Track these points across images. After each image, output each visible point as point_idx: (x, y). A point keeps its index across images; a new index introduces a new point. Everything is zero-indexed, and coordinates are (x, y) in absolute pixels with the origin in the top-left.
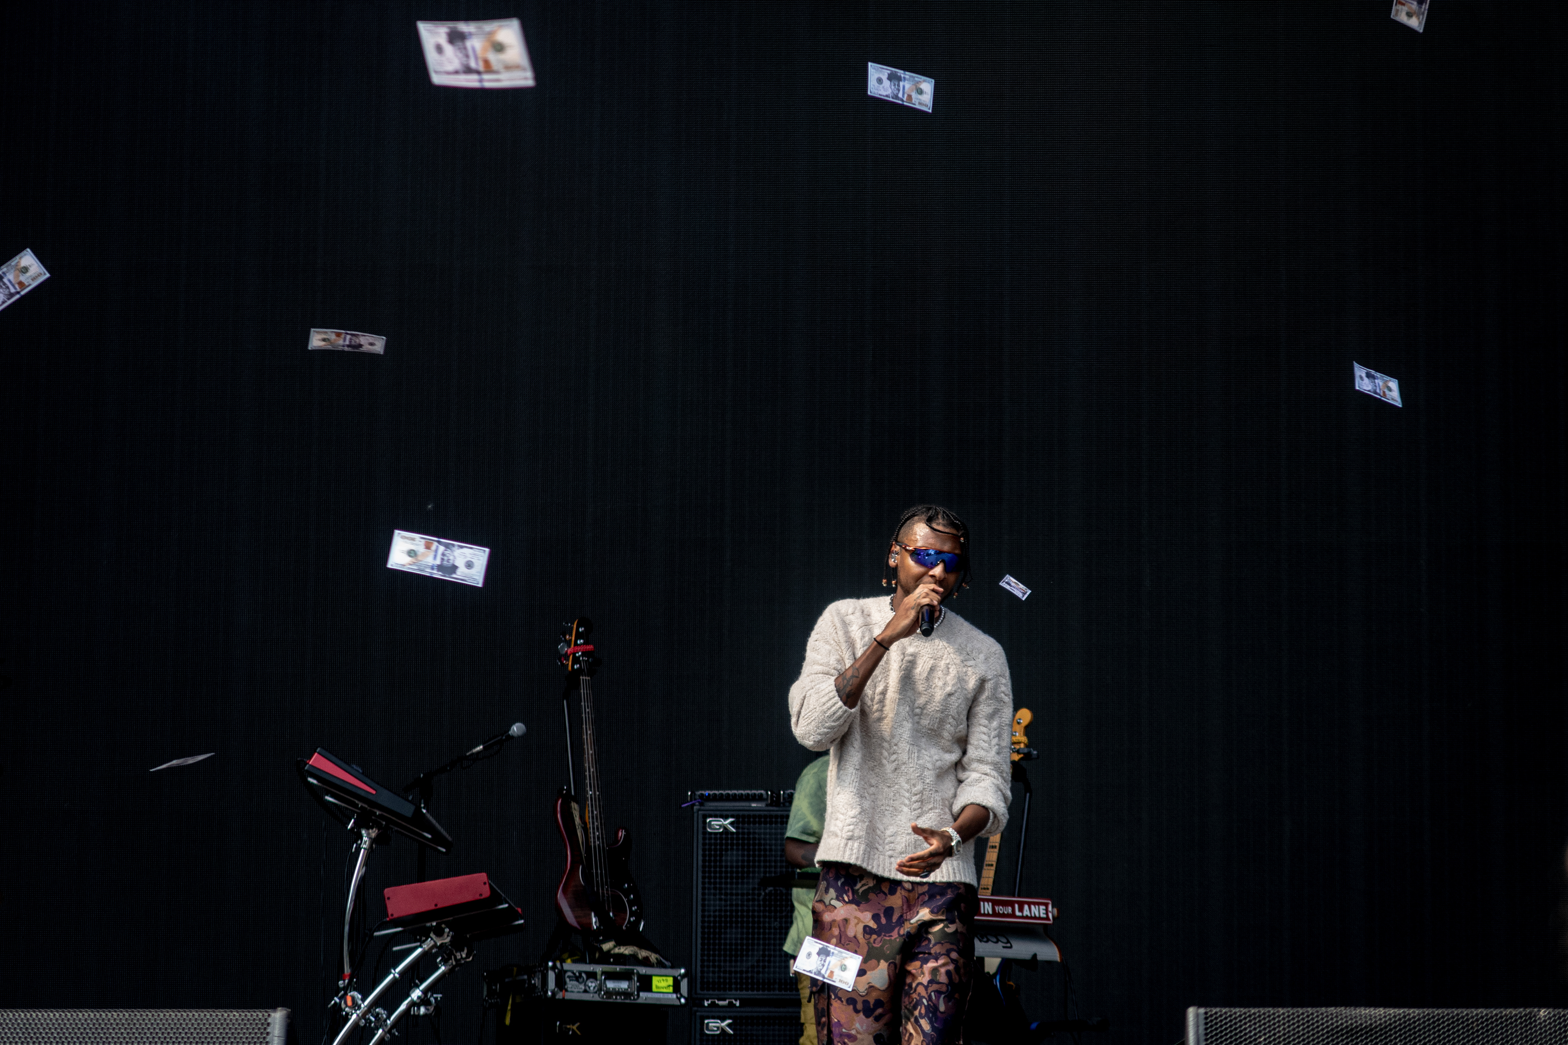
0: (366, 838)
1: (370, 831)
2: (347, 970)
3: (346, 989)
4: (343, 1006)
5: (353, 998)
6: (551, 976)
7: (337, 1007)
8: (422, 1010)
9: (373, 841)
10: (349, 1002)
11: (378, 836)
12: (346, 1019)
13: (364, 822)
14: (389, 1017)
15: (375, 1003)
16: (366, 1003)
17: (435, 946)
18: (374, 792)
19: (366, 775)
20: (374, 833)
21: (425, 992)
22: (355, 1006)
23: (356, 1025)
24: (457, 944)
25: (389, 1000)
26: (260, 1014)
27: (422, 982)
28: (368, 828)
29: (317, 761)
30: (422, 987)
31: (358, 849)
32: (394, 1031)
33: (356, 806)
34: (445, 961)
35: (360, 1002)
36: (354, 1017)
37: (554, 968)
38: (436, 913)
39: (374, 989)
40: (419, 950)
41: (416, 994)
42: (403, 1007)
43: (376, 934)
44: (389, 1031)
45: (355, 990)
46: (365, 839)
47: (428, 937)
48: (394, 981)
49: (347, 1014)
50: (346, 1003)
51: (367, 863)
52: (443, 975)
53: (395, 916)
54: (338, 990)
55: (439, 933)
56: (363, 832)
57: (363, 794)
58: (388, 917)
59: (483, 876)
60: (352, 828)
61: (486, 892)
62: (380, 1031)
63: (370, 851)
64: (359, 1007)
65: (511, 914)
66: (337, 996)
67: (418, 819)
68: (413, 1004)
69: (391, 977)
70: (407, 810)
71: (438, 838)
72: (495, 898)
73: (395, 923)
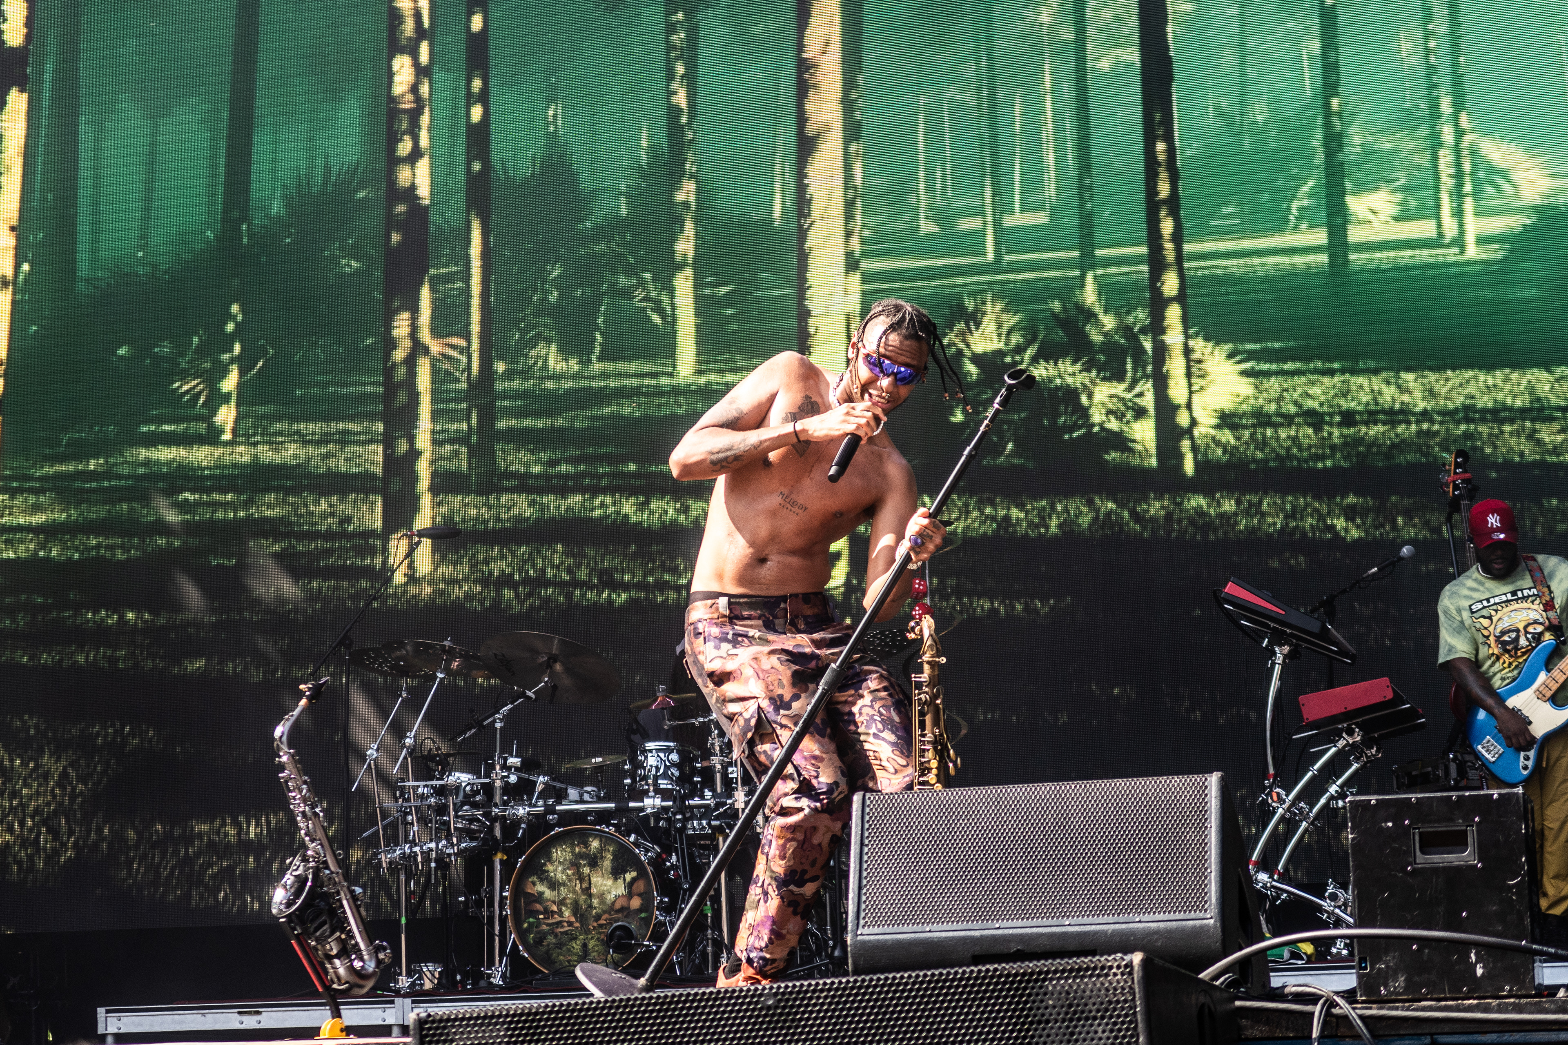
0: (1281, 653)
1: (1283, 648)
2: (1271, 771)
3: (1271, 787)
4: (1270, 801)
5: (1278, 794)
6: (1453, 767)
7: (1265, 802)
8: (1340, 803)
9: (1285, 657)
10: (1275, 798)
11: (1290, 652)
12: (1274, 813)
13: (1279, 638)
14: (1311, 810)
15: (1298, 798)
16: (1291, 797)
17: (1348, 744)
18: (1283, 613)
19: (1276, 598)
20: (1286, 649)
21: (1341, 786)
22: (1281, 801)
23: (1282, 819)
24: (1367, 742)
25: (1311, 793)
26: (1197, 778)
27: (1338, 778)
28: (1280, 645)
29: (1231, 588)
30: (1339, 782)
31: (1273, 664)
32: (1316, 822)
33: (1268, 627)
34: (1357, 759)
35: (1284, 797)
36: (1280, 811)
37: (1454, 760)
38: (1348, 716)
39: (1296, 784)
40: (1333, 750)
41: (1333, 789)
42: (1323, 801)
43: (1294, 737)
44: (1312, 823)
45: (1279, 787)
46: (1278, 655)
47: (1341, 737)
48: (1314, 777)
49: (1274, 808)
50: (1272, 799)
51: (1282, 678)
52: (1356, 771)
53: (1310, 719)
54: (1265, 788)
55: (1350, 733)
56: (1277, 649)
57: (1273, 614)
58: (1303, 720)
59: (1385, 680)
60: (1267, 646)
61: (1390, 695)
62: (1304, 824)
63: (1284, 665)
64: (1284, 801)
65: (1412, 714)
66: (1263, 793)
67: (1324, 635)
68: (1332, 798)
69: (1310, 774)
70: (1315, 627)
71: (1343, 652)
72: (1397, 700)
73: (1310, 726)
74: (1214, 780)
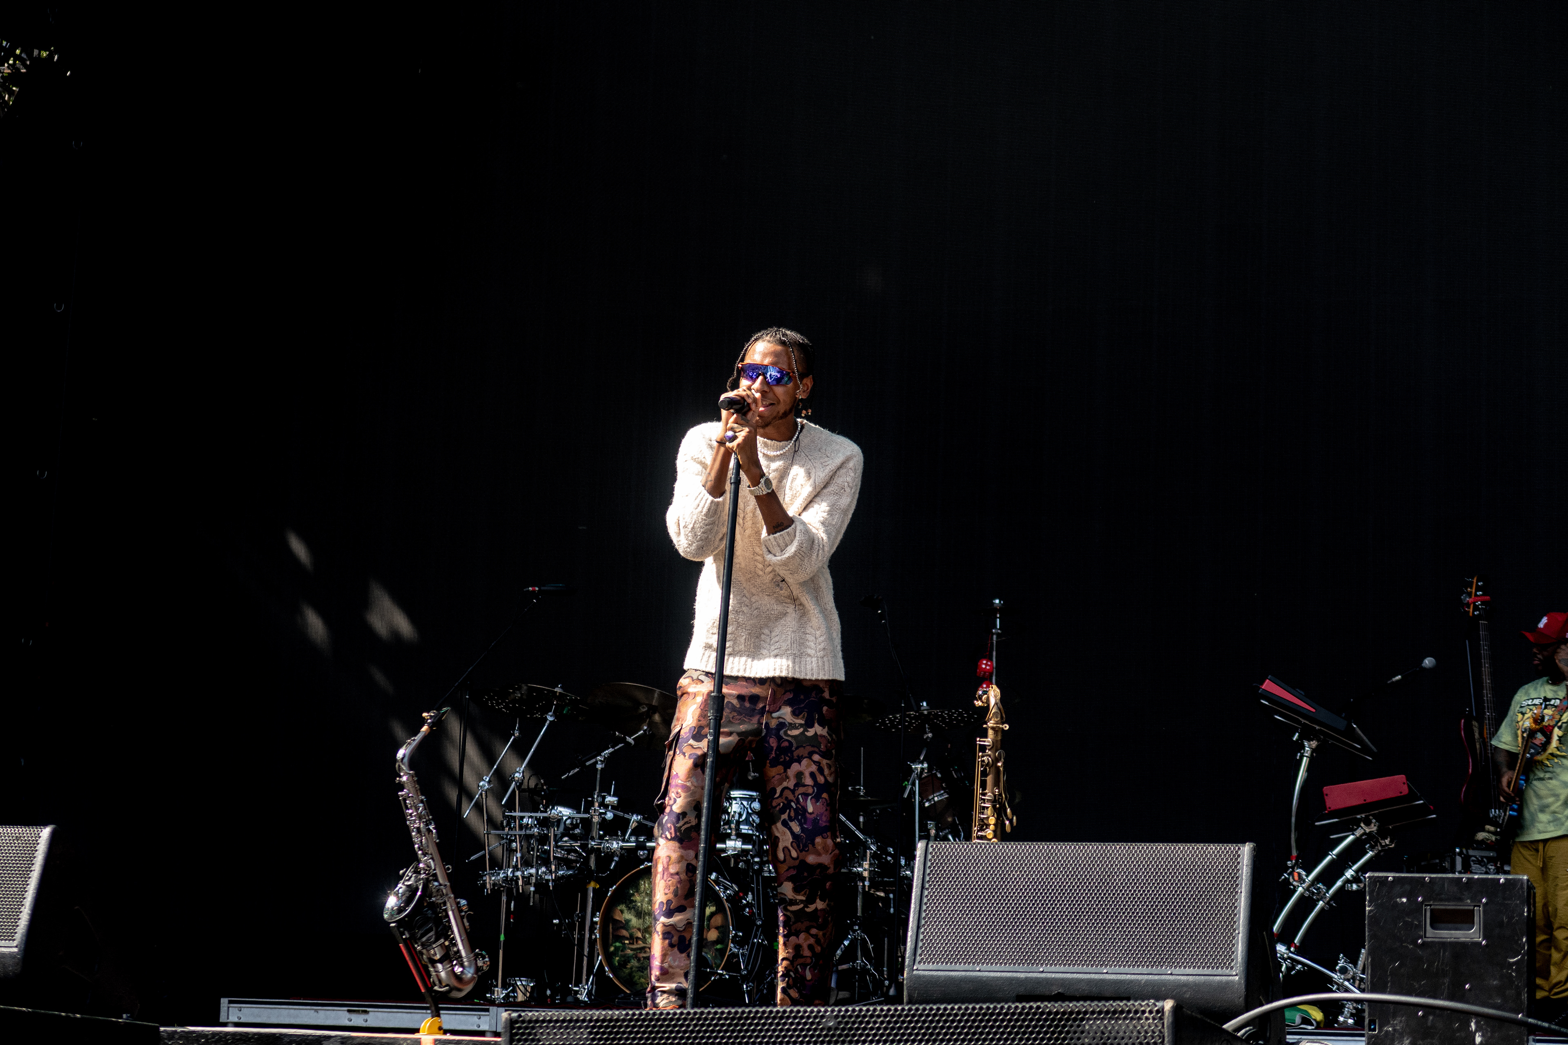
0: (1309, 747)
1: (1312, 743)
2: (1294, 853)
3: (1293, 868)
4: (1291, 880)
5: (1299, 874)
6: (1459, 860)
7: (1287, 880)
8: (1355, 887)
9: (1313, 751)
10: (1296, 878)
11: (1317, 746)
12: (1295, 891)
13: (1307, 734)
14: (1327, 891)
15: (1317, 879)
16: (1311, 877)
17: (1365, 834)
18: (1314, 710)
19: (1308, 697)
20: (1314, 744)
21: (1357, 872)
22: (1301, 880)
23: (1302, 896)
24: (1382, 833)
25: (1329, 876)
26: (1232, 847)
27: (1354, 863)
28: (1309, 740)
29: (1268, 686)
30: (1355, 867)
31: (1302, 757)
32: (1332, 902)
33: (1299, 722)
34: (1372, 848)
35: (1305, 877)
36: (1300, 889)
37: (1460, 854)
38: (1365, 807)
39: (1316, 866)
40: (1351, 838)
41: (1349, 874)
42: (1339, 883)
43: (1317, 824)
44: (1328, 903)
45: (1301, 868)
46: (1307, 749)
47: (1359, 826)
48: (1332, 862)
49: (1294, 887)
50: (1293, 878)
51: (1309, 769)
52: (1371, 858)
53: (1332, 809)
54: (1287, 868)
55: (1368, 823)
56: (1306, 743)
57: (1305, 712)
58: (1326, 809)
59: (1401, 778)
60: (1297, 740)
61: (1405, 790)
62: (1321, 903)
63: (1312, 759)
64: (1304, 881)
65: (1423, 810)
66: (1286, 873)
67: (1350, 733)
68: (1348, 881)
69: (1329, 858)
70: (1341, 724)
71: (1365, 749)
72: (1411, 796)
73: (1333, 814)
74: (1246, 850)
